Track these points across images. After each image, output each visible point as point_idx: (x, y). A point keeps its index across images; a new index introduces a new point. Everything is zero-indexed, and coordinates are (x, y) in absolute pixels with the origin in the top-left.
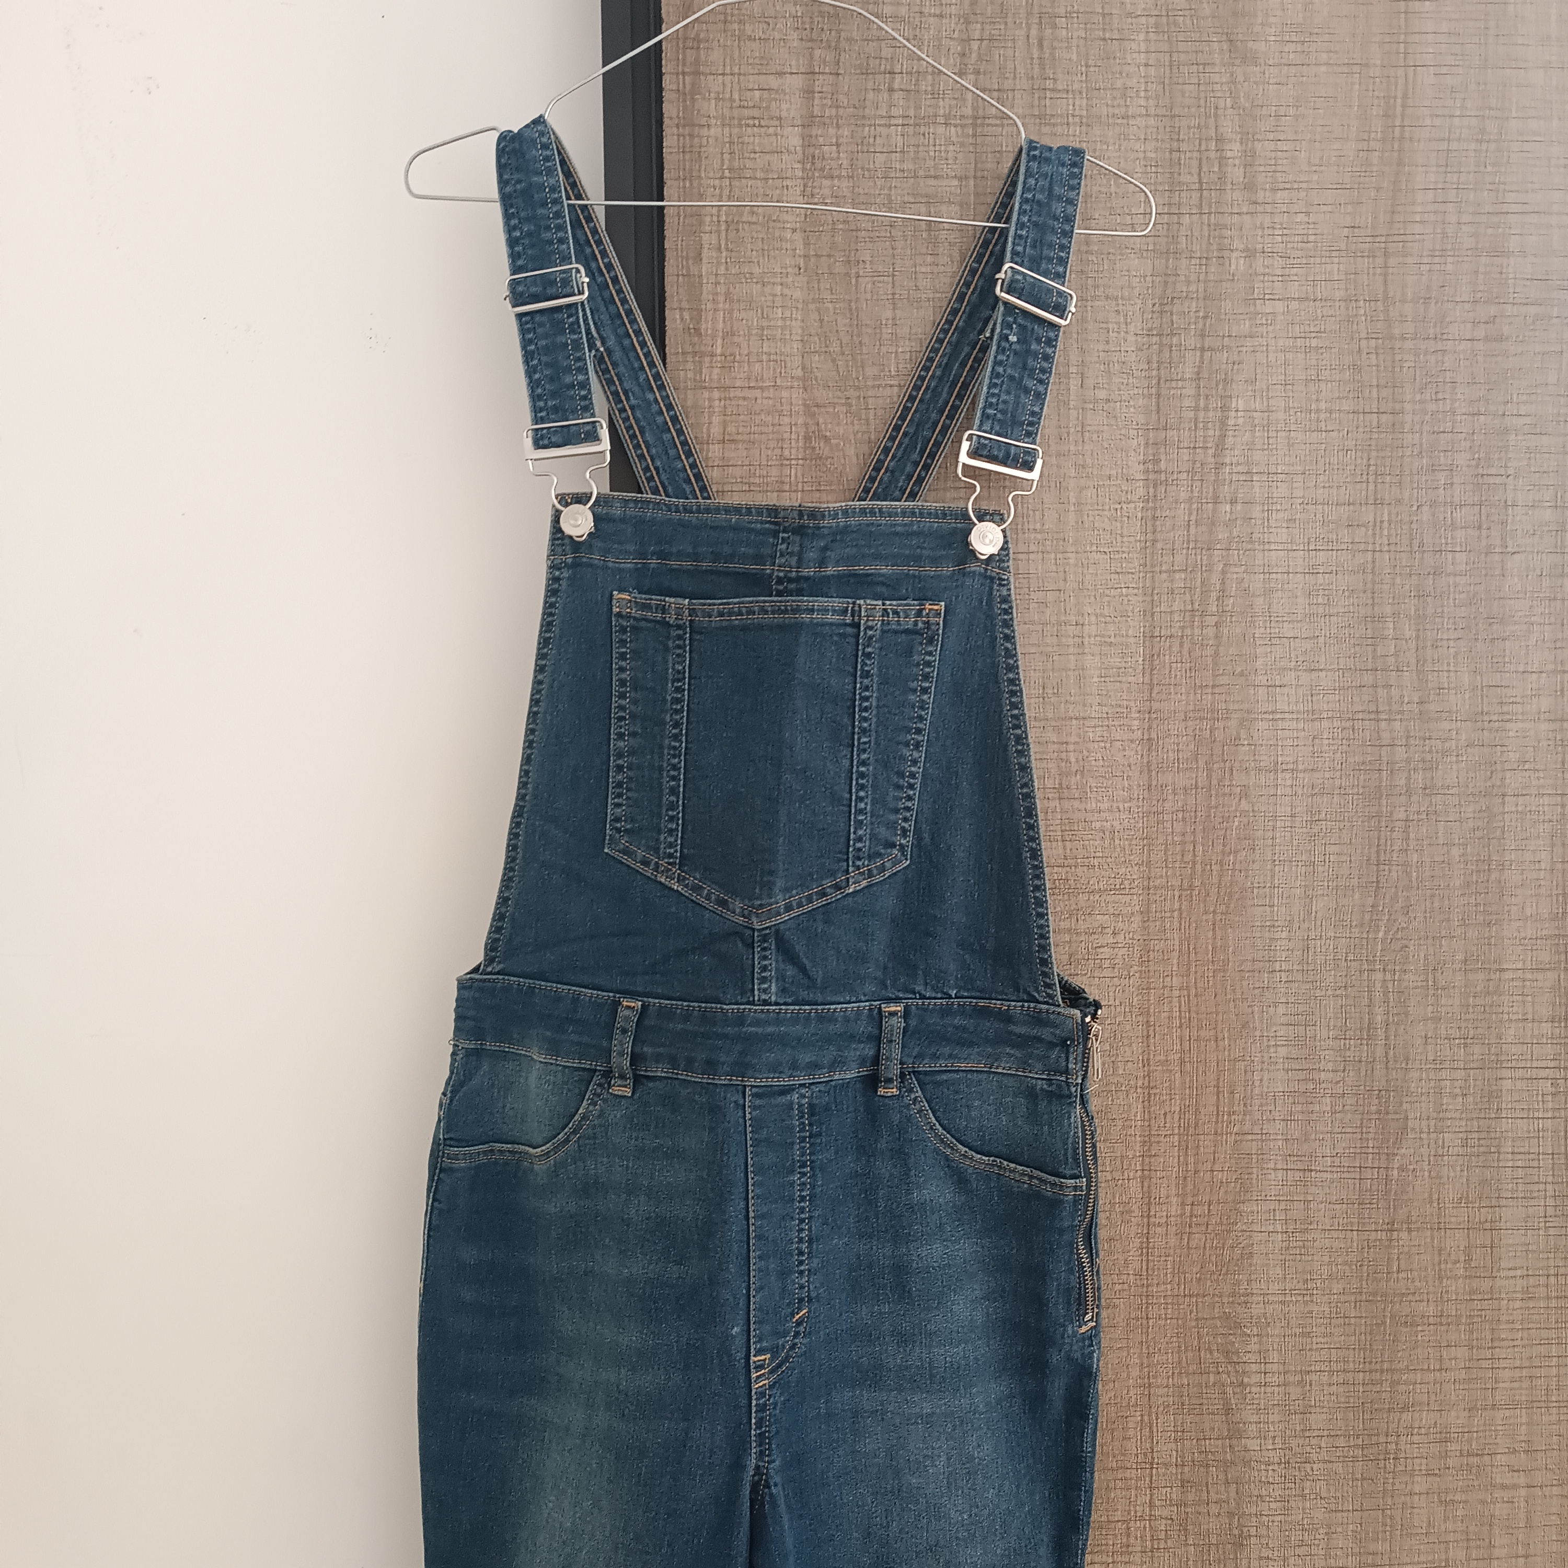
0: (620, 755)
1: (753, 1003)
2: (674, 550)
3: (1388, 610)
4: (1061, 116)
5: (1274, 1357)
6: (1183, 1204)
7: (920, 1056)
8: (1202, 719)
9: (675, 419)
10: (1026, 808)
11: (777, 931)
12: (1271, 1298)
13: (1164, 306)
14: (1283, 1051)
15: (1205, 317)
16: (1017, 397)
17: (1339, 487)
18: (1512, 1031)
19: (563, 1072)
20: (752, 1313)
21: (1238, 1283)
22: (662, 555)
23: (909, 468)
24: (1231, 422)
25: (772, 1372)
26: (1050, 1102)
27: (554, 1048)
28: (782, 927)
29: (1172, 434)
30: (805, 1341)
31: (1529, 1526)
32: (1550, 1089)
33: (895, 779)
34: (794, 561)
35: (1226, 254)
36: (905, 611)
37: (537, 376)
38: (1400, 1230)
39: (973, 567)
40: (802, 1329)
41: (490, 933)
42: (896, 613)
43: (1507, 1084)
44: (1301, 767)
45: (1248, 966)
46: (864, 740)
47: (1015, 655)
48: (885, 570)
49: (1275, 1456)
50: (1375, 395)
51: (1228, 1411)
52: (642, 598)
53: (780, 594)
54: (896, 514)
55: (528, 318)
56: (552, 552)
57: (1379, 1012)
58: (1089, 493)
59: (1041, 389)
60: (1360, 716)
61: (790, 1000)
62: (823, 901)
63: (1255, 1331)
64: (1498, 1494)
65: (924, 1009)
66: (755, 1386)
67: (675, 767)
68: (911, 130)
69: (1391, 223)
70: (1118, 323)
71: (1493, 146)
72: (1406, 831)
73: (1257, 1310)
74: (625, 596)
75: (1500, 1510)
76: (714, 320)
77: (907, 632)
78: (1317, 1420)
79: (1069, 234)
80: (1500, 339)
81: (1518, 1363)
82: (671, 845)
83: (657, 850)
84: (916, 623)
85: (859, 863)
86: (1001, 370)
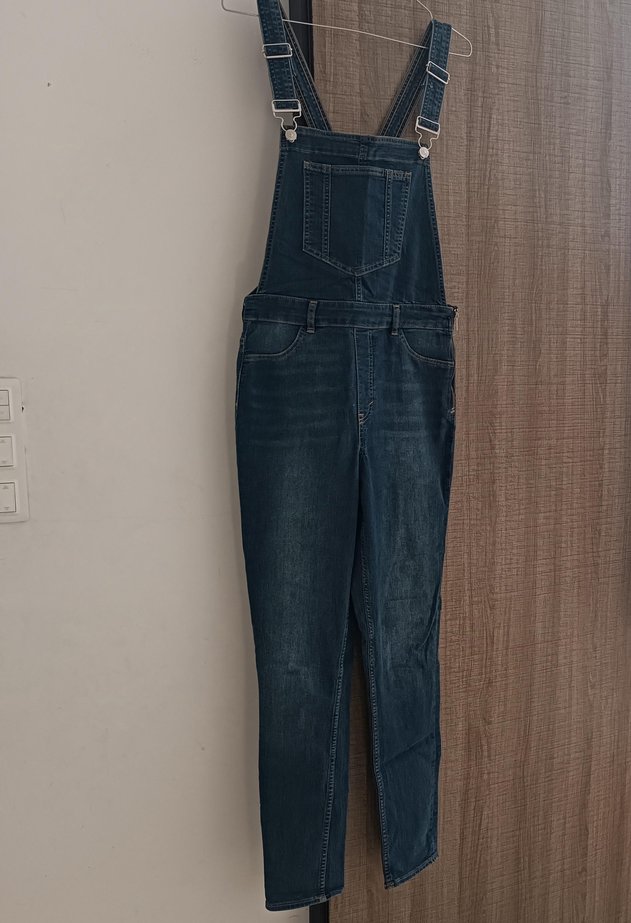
0: (307, 218)
1: (356, 301)
2: (324, 148)
3: (537, 188)
4: (441, 11)
5: (504, 424)
6: (478, 377)
7: (404, 323)
8: (484, 219)
9: (319, 103)
10: (436, 242)
11: (363, 277)
12: (503, 406)
13: (472, 80)
14: (507, 328)
15: (484, 86)
16: (433, 107)
17: (523, 147)
18: (570, 323)
19: (289, 327)
20: (358, 400)
21: (494, 401)
22: (319, 150)
23: (397, 128)
24: (492, 122)
25: (364, 420)
26: (444, 337)
27: (286, 318)
28: (364, 276)
29: (475, 125)
30: (373, 412)
31: (572, 475)
32: (580, 341)
33: (397, 230)
34: (366, 154)
35: (490, 66)
36: (400, 174)
37: (275, 82)
38: (539, 385)
39: (420, 162)
40: (372, 408)
41: (261, 279)
42: (397, 174)
43: (568, 340)
44: (512, 237)
45: (497, 300)
46: (388, 216)
47: (432, 192)
48: (393, 160)
49: (503, 455)
50: (533, 118)
51: (491, 441)
52: (314, 164)
53: (360, 165)
54: (397, 142)
55: (271, 61)
56: (282, 146)
57: (534, 316)
58: (450, 142)
59: (439, 104)
60: (529, 221)
61: (366, 301)
62: (376, 269)
63: (498, 416)
64: (564, 465)
65: (405, 307)
66: (360, 423)
67: (326, 222)
68: (393, 9)
69: (538, 62)
70: (458, 85)
71: (566, 40)
72: (542, 259)
73: (499, 409)
74: (308, 163)
75: (565, 470)
76: (330, 69)
77: (400, 181)
78: (515, 443)
79: (447, 54)
80: (568, 104)
81: (570, 425)
82: (326, 249)
83: (321, 251)
84: (403, 178)
85: (386, 257)
86: (427, 97)
